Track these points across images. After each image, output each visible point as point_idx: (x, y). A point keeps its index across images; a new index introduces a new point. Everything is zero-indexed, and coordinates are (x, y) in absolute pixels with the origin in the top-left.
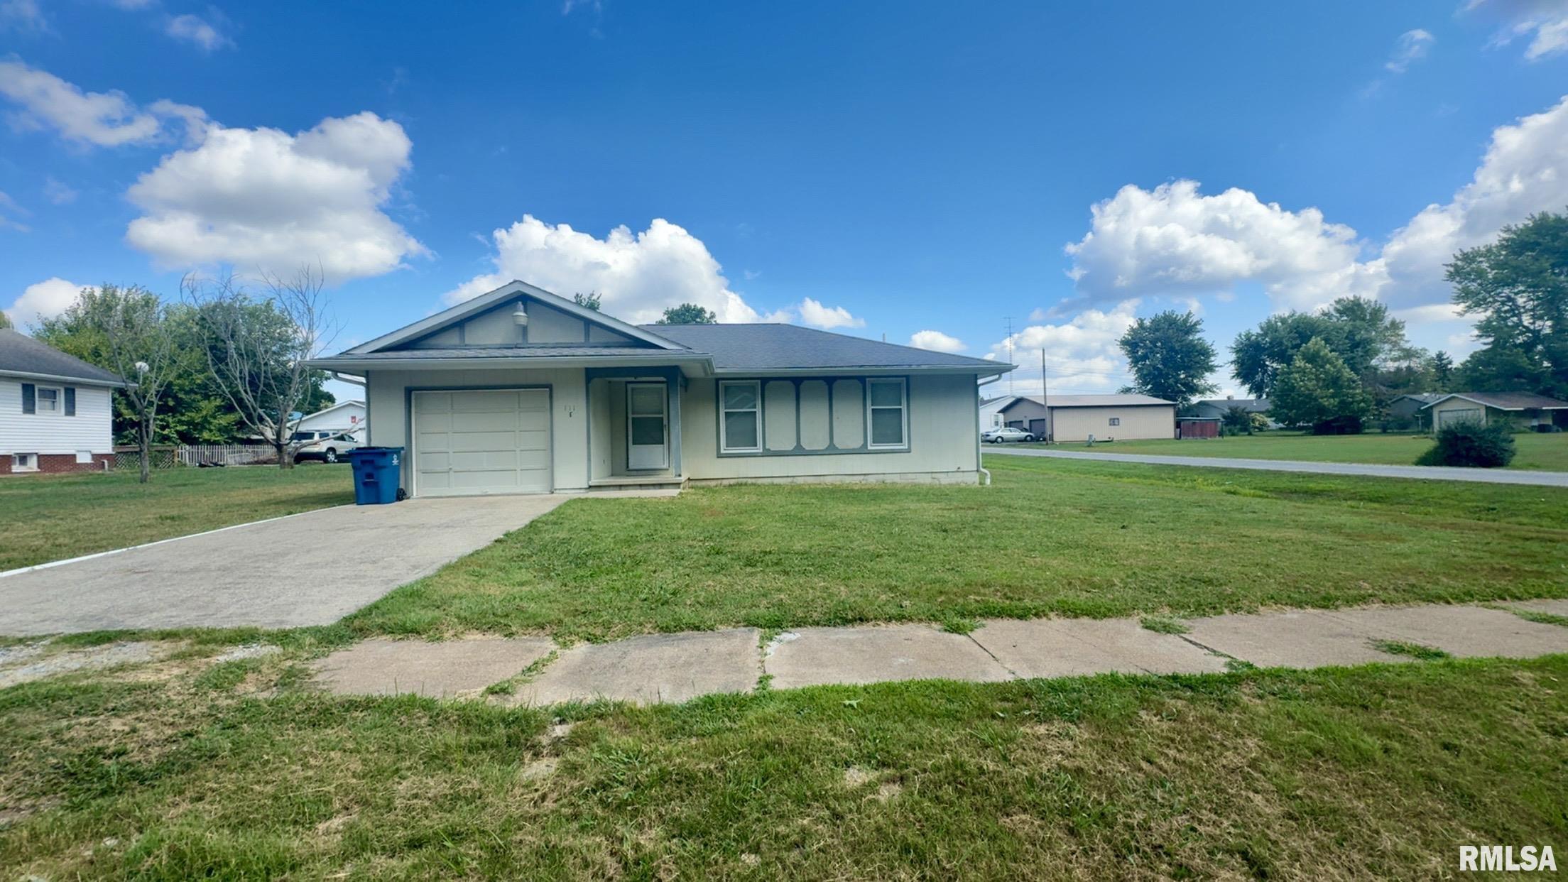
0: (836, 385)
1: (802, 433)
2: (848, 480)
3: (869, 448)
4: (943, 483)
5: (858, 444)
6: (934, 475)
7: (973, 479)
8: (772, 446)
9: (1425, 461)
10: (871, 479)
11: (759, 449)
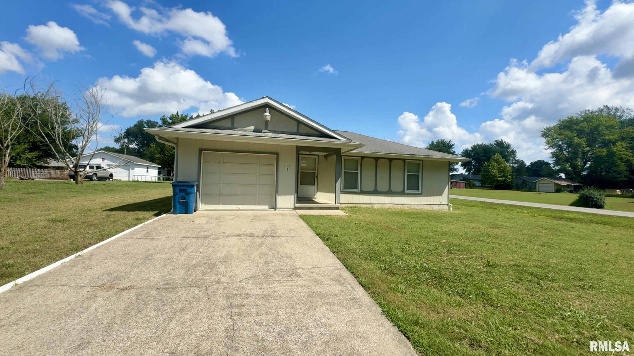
0: (393, 162)
1: (378, 184)
2: (396, 207)
3: (405, 192)
4: (434, 209)
5: (400, 189)
6: (431, 206)
7: (446, 208)
8: (364, 189)
9: (573, 204)
10: (405, 207)
11: (358, 190)
